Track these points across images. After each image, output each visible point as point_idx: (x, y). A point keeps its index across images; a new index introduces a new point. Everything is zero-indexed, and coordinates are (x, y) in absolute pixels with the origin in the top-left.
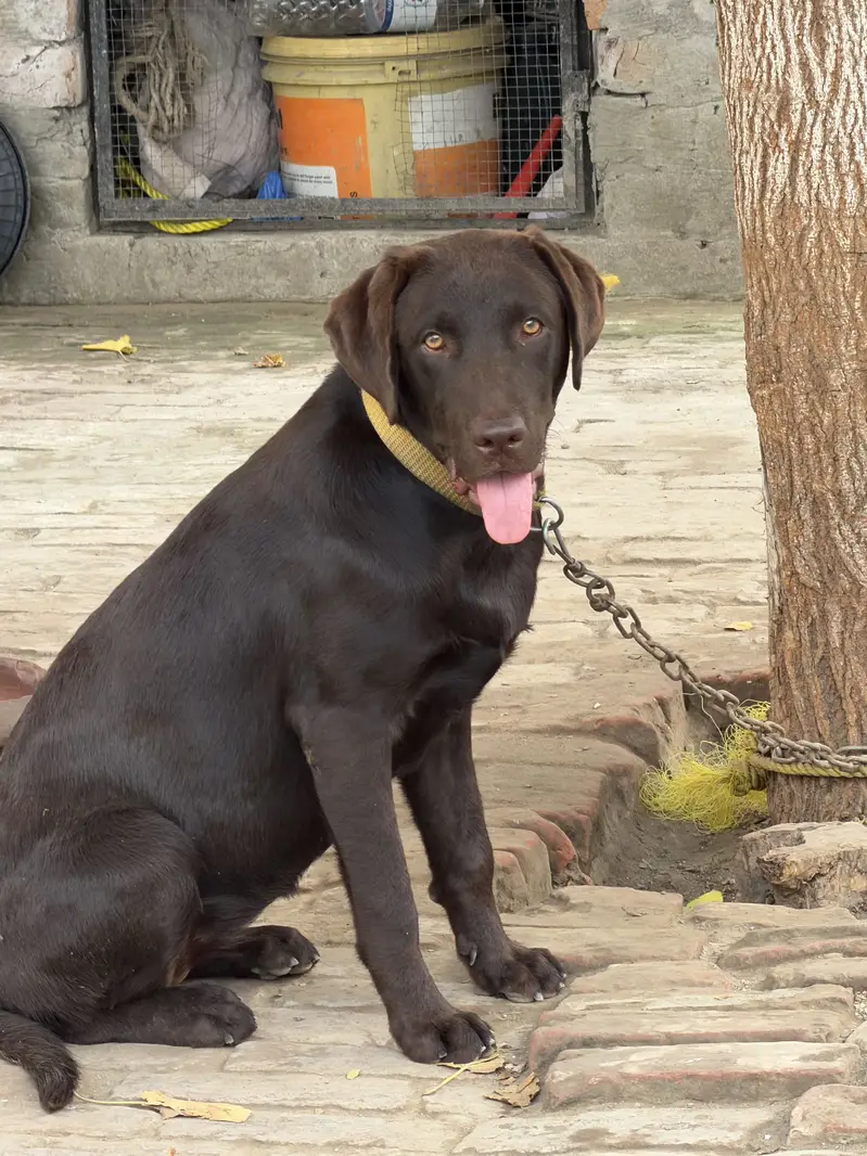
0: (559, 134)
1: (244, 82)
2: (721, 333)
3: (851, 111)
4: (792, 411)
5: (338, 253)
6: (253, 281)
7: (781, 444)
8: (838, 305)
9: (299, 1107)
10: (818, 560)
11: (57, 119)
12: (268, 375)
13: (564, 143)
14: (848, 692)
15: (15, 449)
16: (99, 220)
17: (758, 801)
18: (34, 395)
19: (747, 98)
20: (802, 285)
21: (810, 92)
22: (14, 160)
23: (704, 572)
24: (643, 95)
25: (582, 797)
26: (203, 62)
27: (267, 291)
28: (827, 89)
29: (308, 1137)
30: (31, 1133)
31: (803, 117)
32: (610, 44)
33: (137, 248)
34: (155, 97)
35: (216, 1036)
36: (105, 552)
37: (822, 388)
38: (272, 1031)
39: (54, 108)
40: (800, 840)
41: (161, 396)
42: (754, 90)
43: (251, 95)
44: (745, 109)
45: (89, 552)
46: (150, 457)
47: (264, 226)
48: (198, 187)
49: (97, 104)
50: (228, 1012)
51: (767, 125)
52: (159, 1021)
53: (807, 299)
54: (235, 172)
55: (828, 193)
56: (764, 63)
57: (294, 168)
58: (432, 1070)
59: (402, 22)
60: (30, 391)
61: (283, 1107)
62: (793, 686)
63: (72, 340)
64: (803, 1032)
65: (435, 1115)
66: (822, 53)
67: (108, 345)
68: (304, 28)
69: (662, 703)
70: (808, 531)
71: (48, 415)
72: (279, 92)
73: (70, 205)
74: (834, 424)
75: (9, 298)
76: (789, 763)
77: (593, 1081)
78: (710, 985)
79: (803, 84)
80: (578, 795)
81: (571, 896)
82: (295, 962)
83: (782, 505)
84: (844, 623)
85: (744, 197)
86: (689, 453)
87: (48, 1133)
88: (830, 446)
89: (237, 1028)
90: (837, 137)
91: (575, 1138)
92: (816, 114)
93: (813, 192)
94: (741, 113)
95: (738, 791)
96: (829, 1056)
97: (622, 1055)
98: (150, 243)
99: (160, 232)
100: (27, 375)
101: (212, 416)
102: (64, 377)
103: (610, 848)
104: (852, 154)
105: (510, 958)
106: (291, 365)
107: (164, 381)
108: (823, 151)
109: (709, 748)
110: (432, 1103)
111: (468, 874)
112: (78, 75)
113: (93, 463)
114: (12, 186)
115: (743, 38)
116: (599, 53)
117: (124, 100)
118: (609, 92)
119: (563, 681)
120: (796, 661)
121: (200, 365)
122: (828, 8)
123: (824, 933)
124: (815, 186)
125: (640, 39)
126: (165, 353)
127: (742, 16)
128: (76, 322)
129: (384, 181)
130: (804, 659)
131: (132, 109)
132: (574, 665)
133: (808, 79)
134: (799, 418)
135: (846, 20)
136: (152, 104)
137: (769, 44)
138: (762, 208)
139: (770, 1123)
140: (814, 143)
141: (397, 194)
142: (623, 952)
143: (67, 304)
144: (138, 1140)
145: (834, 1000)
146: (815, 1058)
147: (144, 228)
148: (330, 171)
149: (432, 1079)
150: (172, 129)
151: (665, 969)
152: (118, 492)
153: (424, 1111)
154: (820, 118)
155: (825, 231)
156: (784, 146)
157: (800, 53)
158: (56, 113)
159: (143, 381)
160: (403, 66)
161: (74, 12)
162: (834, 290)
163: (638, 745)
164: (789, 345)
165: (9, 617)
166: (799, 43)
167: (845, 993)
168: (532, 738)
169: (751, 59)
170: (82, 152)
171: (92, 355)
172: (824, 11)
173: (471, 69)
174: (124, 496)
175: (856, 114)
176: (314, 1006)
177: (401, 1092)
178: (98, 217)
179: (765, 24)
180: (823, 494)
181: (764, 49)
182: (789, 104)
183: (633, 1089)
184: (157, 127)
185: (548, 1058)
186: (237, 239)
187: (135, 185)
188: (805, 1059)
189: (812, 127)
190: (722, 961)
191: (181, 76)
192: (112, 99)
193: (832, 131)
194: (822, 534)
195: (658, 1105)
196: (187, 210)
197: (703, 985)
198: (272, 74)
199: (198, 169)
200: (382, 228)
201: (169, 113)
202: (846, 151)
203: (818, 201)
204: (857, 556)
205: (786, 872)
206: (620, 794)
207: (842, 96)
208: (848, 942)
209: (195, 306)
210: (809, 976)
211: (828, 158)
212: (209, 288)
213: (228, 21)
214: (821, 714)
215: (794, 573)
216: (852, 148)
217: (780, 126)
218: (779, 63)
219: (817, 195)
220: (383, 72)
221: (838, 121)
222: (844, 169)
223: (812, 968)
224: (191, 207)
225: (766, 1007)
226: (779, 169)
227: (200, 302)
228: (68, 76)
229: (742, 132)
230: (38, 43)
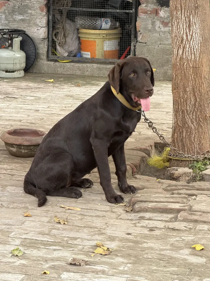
0: (130, 49)
1: (75, 37)
2: (157, 86)
3: (194, 42)
4: (180, 95)
5: (90, 67)
6: (75, 72)
7: (177, 100)
8: (189, 76)
9: (90, 209)
10: (182, 122)
11: (42, 40)
12: (78, 87)
13: (131, 51)
14: (186, 145)
15: (34, 96)
16: (48, 59)
17: (167, 164)
18: (37, 88)
19: (176, 38)
20: (183, 72)
21: (187, 38)
22: (34, 47)
23: (157, 125)
24: (146, 43)
25: (138, 161)
26: (68, 33)
27: (77, 73)
28: (190, 38)
29: (92, 214)
30: (43, 210)
31: (186, 43)
32: (141, 34)
33: (55, 64)
34: (60, 38)
35: (75, 196)
36: (51, 115)
37: (185, 91)
38: (85, 196)
39: (42, 38)
40: (177, 170)
41: (59, 90)
42: (177, 37)
43: (76, 39)
44: (175, 41)
45: (48, 114)
46: (58, 99)
47: (77, 62)
48: (66, 54)
49: (49, 38)
50: (78, 192)
51: (179, 43)
52: (65, 193)
53: (184, 75)
54: (72, 52)
55: (189, 56)
56: (179, 33)
57: (83, 52)
58: (113, 205)
59: (104, 27)
60: (36, 87)
61: (87, 209)
62: (176, 144)
63: (43, 79)
64: (180, 202)
65: (114, 212)
66: (190, 31)
67: (50, 80)
68: (86, 28)
69: (151, 146)
70: (181, 116)
71: (40, 91)
72: (81, 39)
73: (43, 56)
74: (187, 97)
75: (32, 72)
76: (174, 157)
77: (143, 208)
78: (162, 193)
79: (186, 37)
80: (137, 161)
81: (137, 177)
82: (89, 184)
83: (176, 111)
84: (186, 133)
85: (174, 56)
86: (153, 105)
87: (46, 211)
88: (186, 101)
89: (79, 195)
90: (191, 46)
91: (139, 218)
92: (188, 42)
93: (186, 56)
94: (174, 41)
95: (164, 162)
96: (184, 206)
97: (148, 204)
98: (57, 63)
99: (59, 62)
100: (35, 85)
101: (68, 93)
102: (42, 85)
103: (142, 170)
104: (194, 50)
105: (127, 187)
106: (81, 86)
107: (60, 87)
108: (188, 49)
109: (159, 154)
110: (114, 210)
111: (121, 171)
112: (47, 33)
113: (48, 100)
114: (34, 52)
115: (176, 28)
116: (138, 35)
117: (54, 38)
118: (139, 42)
119: (134, 141)
120: (177, 139)
121: (66, 85)
122: (191, 23)
123: (182, 186)
124: (187, 55)
125: (146, 33)
126: (59, 83)
127: (176, 24)
128: (43, 76)
129: (99, 55)
130: (178, 139)
131: (55, 40)
132: (135, 139)
133: (187, 36)
134: (181, 96)
135: (194, 26)
136: (59, 39)
137: (180, 29)
138: (177, 58)
139: (174, 217)
140: (187, 47)
141: (101, 58)
142: (147, 187)
143: (42, 73)
144: (62, 213)
145: (184, 197)
146: (182, 206)
147: (56, 61)
148: (89, 53)
149: (113, 206)
150: (62, 44)
151: (155, 190)
152: (52, 105)
153: (112, 211)
154: (188, 43)
155: (188, 63)
156: (182, 48)
157: (186, 31)
158: (42, 39)
159: (56, 87)
160: (104, 35)
161: (47, 22)
162: (189, 74)
163: (147, 153)
164: (180, 83)
165: (35, 124)
166: (186, 29)
167: (187, 196)
168: (128, 150)
169: (177, 32)
170: (46, 47)
171: (47, 82)
172: (191, 24)
173: (116, 37)
174: (54, 106)
175: (195, 43)
176: (92, 193)
177: (108, 208)
178: (48, 58)
179: (180, 25)
180: (184, 110)
181: (179, 30)
182: (183, 40)
183: (150, 210)
184: (60, 43)
185: (134, 204)
186: (73, 64)
187: (55, 53)
188: (180, 206)
189: (187, 44)
190: (164, 189)
191: (64, 34)
192: (52, 38)
193: (190, 45)
194: (183, 117)
195: (154, 213)
196: (64, 58)
197: (161, 193)
198: (80, 35)
199: (66, 51)
200: (98, 64)
201: (62, 41)
202: (193, 49)
203: (187, 58)
204: (189, 121)
205: (175, 175)
206: (143, 161)
207: (193, 39)
208: (187, 187)
209: (64, 75)
210: (180, 193)
211: (189, 50)
212: (67, 72)
213: (73, 26)
214: (181, 149)
215: (178, 124)
216: (194, 49)
217: (181, 44)
218: (182, 33)
219: (187, 57)
220: (100, 36)
221: (192, 44)
222: (192, 52)
223: (180, 191)
224: (65, 58)
225: (173, 197)
226: (180, 52)
227: (65, 75)
228: (45, 33)
229: (174, 44)
230: (40, 27)
